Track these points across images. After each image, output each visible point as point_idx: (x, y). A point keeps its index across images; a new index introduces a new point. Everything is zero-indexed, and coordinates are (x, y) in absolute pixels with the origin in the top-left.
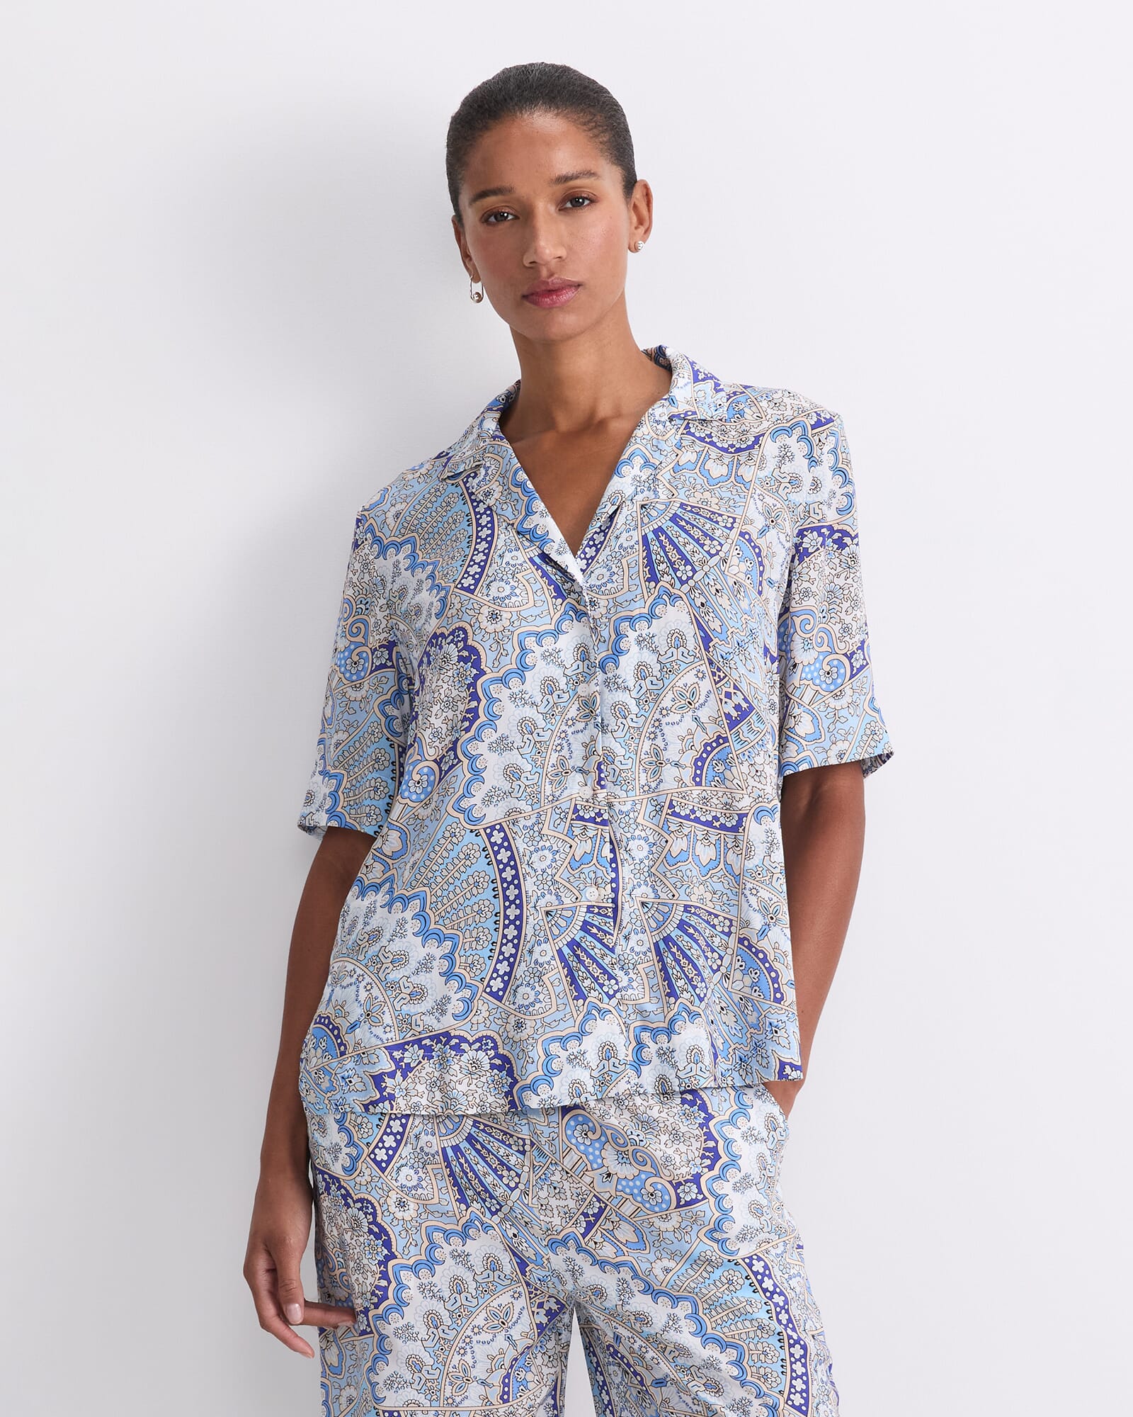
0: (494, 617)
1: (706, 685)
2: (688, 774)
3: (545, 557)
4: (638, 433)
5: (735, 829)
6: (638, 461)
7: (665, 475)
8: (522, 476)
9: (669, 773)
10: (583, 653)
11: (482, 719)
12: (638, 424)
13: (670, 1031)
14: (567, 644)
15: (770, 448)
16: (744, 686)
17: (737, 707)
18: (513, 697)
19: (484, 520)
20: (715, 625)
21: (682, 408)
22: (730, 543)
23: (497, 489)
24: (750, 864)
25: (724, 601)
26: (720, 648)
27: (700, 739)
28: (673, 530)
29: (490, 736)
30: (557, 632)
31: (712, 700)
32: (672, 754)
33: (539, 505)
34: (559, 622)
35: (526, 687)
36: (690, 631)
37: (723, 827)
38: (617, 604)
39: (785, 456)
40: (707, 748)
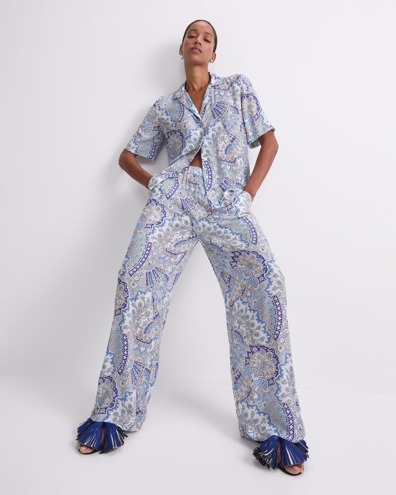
0: (184, 126)
1: (226, 135)
2: (224, 153)
3: (194, 115)
5: (234, 162)
6: (208, 96)
7: (213, 98)
8: (190, 100)
9: (220, 153)
10: (201, 133)
11: (184, 146)
14: (198, 132)
16: (233, 134)
17: (232, 138)
18: (188, 141)
19: (182, 108)
20: (227, 124)
21: (213, 84)
22: (228, 108)
23: (185, 102)
25: (228, 119)
26: (228, 128)
27: (226, 146)
28: (217, 108)
30: (196, 130)
31: (227, 138)
32: (220, 149)
33: (193, 105)
34: (197, 128)
35: (191, 139)
36: (222, 126)
37: (232, 162)
38: (208, 124)
40: (227, 147)
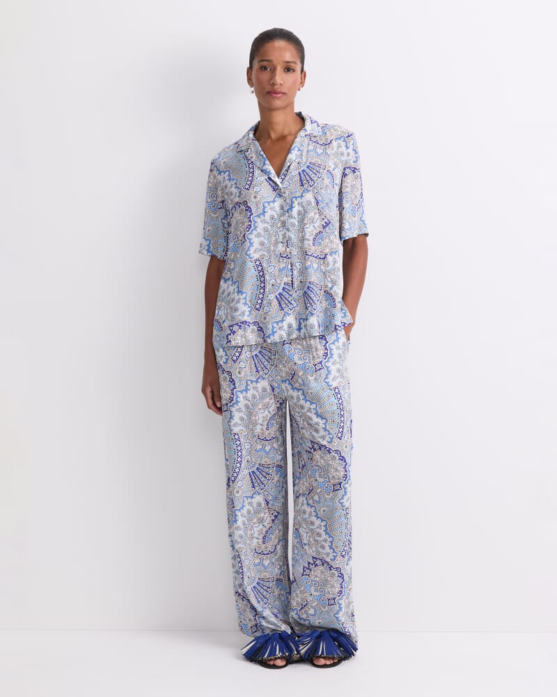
0: (255, 197)
1: (317, 216)
2: (311, 243)
3: (270, 178)
4: (296, 140)
5: (324, 258)
6: (296, 149)
7: (305, 153)
8: (262, 153)
9: (306, 242)
10: (282, 208)
11: (253, 227)
12: (296, 137)
13: (307, 319)
14: (277, 205)
15: (335, 144)
16: (328, 216)
17: (326, 223)
18: (262, 221)
19: (251, 166)
20: (320, 198)
21: (309, 132)
22: (324, 174)
23: (254, 157)
24: (328, 269)
25: (323, 192)
26: (321, 205)
27: (315, 232)
28: (308, 170)
29: (255, 233)
30: (274, 201)
31: (318, 220)
32: (307, 237)
33: (267, 162)
34: (275, 198)
35: (265, 218)
36: (313, 201)
37: (320, 258)
38: (291, 193)
39: (339, 146)
40: (317, 235)
